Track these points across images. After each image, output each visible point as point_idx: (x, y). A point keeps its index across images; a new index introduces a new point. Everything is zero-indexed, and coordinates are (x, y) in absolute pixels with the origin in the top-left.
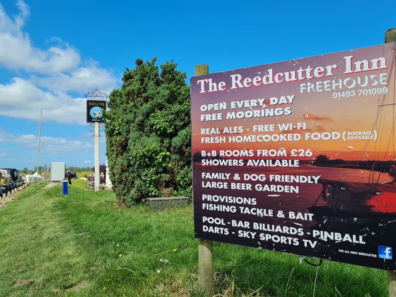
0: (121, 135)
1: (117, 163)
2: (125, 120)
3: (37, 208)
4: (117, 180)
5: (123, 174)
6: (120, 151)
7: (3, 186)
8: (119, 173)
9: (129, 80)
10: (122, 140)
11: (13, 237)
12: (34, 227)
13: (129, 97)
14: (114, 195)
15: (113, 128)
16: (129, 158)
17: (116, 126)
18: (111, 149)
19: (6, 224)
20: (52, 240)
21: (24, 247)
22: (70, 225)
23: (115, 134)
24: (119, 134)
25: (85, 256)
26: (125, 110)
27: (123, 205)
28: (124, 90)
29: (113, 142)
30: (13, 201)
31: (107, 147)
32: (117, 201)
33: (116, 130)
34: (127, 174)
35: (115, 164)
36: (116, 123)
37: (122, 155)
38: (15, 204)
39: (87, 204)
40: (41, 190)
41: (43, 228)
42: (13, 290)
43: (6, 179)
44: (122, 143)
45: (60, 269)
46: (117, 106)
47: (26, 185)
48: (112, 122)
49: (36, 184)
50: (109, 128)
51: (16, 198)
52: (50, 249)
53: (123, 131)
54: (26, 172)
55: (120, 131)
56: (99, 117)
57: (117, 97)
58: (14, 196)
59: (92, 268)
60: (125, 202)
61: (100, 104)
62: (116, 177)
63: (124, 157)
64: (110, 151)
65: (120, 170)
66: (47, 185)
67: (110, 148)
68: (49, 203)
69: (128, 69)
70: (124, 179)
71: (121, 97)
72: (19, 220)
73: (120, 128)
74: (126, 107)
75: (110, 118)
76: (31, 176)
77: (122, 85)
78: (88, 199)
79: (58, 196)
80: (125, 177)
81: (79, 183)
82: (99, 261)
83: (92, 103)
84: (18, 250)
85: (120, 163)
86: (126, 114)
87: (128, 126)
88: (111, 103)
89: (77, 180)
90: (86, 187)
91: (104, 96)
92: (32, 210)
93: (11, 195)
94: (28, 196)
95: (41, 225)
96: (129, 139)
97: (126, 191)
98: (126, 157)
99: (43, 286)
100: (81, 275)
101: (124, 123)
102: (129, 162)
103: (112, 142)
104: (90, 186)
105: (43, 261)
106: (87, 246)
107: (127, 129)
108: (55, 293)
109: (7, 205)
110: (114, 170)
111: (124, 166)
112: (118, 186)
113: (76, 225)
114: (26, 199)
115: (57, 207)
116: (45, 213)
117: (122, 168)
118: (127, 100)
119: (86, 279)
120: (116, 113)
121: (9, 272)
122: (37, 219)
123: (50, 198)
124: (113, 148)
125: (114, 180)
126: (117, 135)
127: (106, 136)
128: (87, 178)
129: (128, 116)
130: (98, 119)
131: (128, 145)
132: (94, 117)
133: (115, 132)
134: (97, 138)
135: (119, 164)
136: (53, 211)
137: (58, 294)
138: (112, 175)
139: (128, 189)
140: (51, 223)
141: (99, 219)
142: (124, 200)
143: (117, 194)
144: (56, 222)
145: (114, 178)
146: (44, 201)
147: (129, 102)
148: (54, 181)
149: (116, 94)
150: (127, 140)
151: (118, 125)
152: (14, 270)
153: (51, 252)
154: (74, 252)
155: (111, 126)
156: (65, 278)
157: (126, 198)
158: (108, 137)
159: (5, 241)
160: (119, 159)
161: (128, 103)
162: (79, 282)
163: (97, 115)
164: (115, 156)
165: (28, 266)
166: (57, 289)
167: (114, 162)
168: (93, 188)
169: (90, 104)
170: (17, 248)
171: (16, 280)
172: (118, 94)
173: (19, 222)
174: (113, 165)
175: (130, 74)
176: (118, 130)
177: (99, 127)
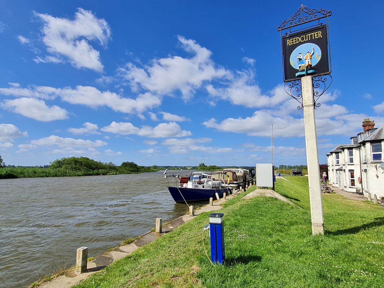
56: (311, 65)
61: (311, 36)
83: (292, 40)
91: (319, 16)
130: (311, 69)
132: (300, 67)
134: (308, 111)
148: (260, 188)
163: (307, 62)
169: (289, 42)
177: (313, 85)
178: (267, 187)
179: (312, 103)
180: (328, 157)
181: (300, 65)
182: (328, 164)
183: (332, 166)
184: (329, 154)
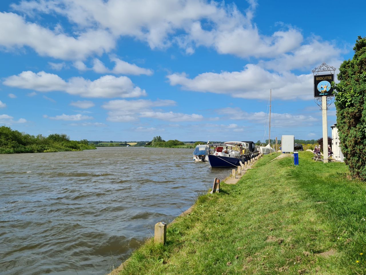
0: (354, 106)
1: (350, 135)
2: (358, 90)
3: (273, 176)
4: (349, 152)
5: (356, 146)
6: (352, 123)
7: (244, 156)
8: (352, 146)
9: (362, 48)
10: (355, 111)
11: (258, 199)
12: (274, 192)
13: (362, 66)
14: (347, 168)
15: (345, 100)
16: (363, 130)
17: (348, 97)
18: (342, 122)
19: (251, 187)
20: (292, 205)
21: (269, 208)
22: (306, 194)
23: (346, 106)
24: (352, 105)
25: (328, 225)
26: (357, 81)
27: (357, 178)
28: (356, 60)
29: (345, 114)
30: (252, 168)
31: (338, 120)
32: (350, 173)
33: (347, 102)
34: (362, 146)
35: (347, 136)
36: (348, 95)
37: (355, 127)
38: (254, 170)
39: (318, 174)
40: (274, 160)
41: (281, 194)
42: (267, 244)
43: (246, 150)
44: (355, 115)
45: (306, 233)
46: (349, 77)
47: (260, 155)
48: (344, 94)
49: (269, 155)
50: (340, 100)
51: (254, 166)
52: (292, 213)
53: (356, 102)
54: (259, 144)
55: (352, 102)
56: (326, 91)
57: (348, 68)
58: (253, 164)
59: (338, 238)
60: (360, 175)
61: (327, 78)
62: (349, 149)
63: (357, 129)
64: (342, 123)
65: (353, 142)
66: (279, 156)
67: (342, 120)
68: (283, 171)
69: (360, 38)
70: (358, 151)
71: (353, 67)
72: (260, 184)
73: (352, 100)
74: (359, 77)
75: (341, 90)
76: (264, 147)
77: (354, 54)
78: (319, 170)
79: (290, 166)
80: (360, 150)
81: (306, 154)
82: (345, 232)
83: (319, 78)
84: (264, 210)
85: (353, 136)
86: (359, 84)
87: (362, 96)
88: (341, 75)
89: (303, 152)
90: (313, 159)
91: (331, 69)
92: (269, 177)
93: (250, 163)
94: (264, 165)
95: (280, 191)
96: (363, 109)
97: (360, 163)
98: (359, 129)
99: (293, 246)
100: (328, 242)
101: (357, 94)
102: (364, 134)
103: (343, 115)
104: (316, 158)
105: (288, 223)
106: (328, 215)
107: (360, 100)
108: (306, 255)
109: (248, 171)
110: (347, 143)
111: (358, 139)
112: (351, 158)
113: (312, 194)
114: (263, 167)
115: (290, 175)
116: (281, 180)
117: (356, 140)
118: (360, 69)
119: (335, 248)
120: (348, 85)
121: (261, 228)
122: (275, 185)
123: (283, 168)
124: (345, 120)
125: (347, 153)
126: (349, 106)
127: (337, 108)
128: (312, 150)
129: (361, 86)
130: (326, 93)
131: (362, 117)
132: (321, 91)
133: (347, 104)
134: (324, 112)
135: (351, 136)
136: (287, 179)
137: (309, 256)
138: (344, 148)
139: (363, 161)
140: (288, 190)
141: (335, 190)
142: (358, 173)
143: (350, 166)
144: (292, 189)
145: (346, 150)
146: (279, 169)
147: (362, 71)
148: (284, 153)
149: (347, 65)
150: (360, 111)
151: (350, 97)
152: (264, 227)
153: (294, 216)
154: (316, 219)
155: (342, 98)
156: (312, 243)
157: (361, 171)
158: (339, 110)
159: (252, 201)
160: (351, 131)
161: (361, 73)
162: (327, 249)
163: (325, 89)
164: (347, 128)
165: (276, 225)
166: (307, 252)
167: (346, 134)
168: (319, 159)
169: (317, 79)
170: (263, 209)
171: (268, 236)
172: (350, 64)
173: (260, 187)
174: (345, 137)
175: (362, 42)
176: (350, 101)
177: (327, 100)
178: (289, 152)
179: (326, 109)
180: (333, 129)
181: (321, 90)
182: (332, 137)
183: (336, 138)
184: (334, 126)
